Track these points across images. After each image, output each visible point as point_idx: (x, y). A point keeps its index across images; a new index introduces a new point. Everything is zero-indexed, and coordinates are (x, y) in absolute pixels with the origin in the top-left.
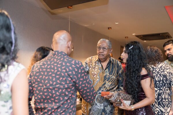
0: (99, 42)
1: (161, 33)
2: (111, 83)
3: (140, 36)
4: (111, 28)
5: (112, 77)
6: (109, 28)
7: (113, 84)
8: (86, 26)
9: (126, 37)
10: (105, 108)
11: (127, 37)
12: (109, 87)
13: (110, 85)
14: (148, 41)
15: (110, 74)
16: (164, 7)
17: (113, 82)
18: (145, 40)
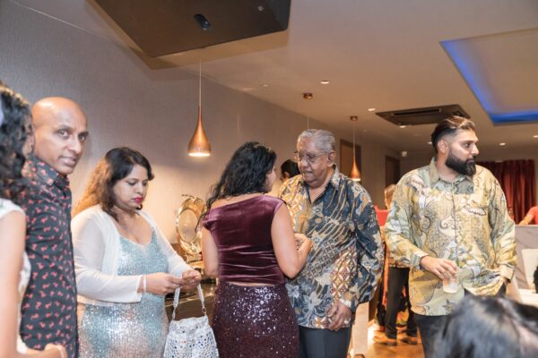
0: (299, 140)
1: (440, 107)
2: (324, 235)
3: (389, 113)
4: (311, 95)
5: (330, 222)
6: (305, 96)
7: (331, 238)
8: (245, 90)
9: (352, 118)
10: (305, 296)
11: (356, 117)
12: (320, 246)
13: (321, 240)
14: (410, 126)
15: (325, 215)
16: (440, 42)
17: (332, 234)
18: (402, 124)
